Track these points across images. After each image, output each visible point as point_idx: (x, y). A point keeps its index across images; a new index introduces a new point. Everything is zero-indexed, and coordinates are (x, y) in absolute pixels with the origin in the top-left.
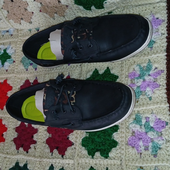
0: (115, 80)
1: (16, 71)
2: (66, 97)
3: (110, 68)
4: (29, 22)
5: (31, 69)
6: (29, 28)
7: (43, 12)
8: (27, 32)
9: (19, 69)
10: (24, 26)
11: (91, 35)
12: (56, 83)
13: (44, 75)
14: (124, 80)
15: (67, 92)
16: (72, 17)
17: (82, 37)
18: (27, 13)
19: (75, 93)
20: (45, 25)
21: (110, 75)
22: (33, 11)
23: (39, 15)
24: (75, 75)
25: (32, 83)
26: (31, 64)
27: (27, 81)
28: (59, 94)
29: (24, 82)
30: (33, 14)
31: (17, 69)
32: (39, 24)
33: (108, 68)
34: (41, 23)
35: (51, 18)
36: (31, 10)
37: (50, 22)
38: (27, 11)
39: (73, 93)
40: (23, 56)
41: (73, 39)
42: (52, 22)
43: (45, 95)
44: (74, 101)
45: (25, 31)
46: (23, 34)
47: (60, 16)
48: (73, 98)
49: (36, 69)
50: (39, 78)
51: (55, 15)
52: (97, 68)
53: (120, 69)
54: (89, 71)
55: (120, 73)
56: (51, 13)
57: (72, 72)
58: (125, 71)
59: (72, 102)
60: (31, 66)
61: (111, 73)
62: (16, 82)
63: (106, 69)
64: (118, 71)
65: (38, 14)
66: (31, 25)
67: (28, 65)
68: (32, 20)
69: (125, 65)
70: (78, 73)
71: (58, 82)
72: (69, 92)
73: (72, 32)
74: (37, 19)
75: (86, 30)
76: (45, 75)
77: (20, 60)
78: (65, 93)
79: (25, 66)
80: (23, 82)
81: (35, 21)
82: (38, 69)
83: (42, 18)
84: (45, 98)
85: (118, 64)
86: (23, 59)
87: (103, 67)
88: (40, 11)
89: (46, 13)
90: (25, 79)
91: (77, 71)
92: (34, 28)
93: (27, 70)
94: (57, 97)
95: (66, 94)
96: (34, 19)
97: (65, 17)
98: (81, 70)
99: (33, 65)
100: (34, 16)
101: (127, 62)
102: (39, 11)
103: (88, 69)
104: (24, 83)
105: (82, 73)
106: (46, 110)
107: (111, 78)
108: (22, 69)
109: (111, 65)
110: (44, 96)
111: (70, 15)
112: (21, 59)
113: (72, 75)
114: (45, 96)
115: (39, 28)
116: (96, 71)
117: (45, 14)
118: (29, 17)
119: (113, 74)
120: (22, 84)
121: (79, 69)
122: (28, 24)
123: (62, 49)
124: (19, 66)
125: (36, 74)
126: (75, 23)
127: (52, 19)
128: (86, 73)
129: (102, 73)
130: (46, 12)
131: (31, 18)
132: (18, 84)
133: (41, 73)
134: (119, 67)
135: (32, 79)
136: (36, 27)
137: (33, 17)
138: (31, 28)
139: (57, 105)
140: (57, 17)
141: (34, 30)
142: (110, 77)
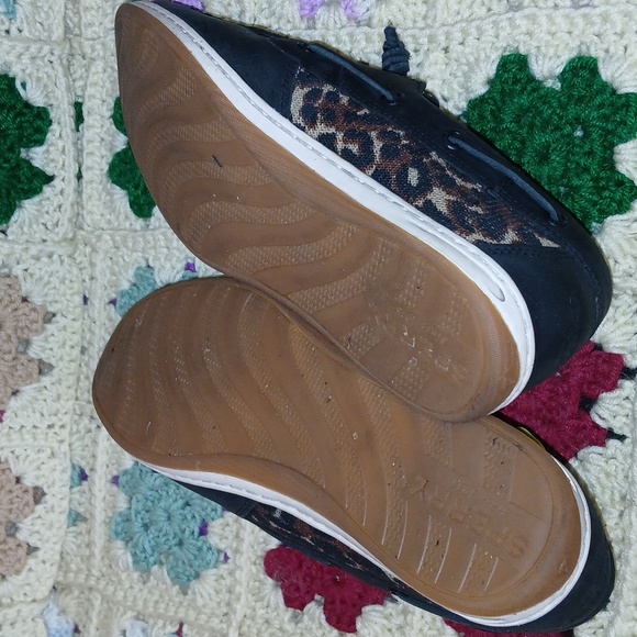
1: (217, 621)
4: (36, 501)
5: (222, 532)
6: (64, 519)
8: (76, 535)
10: (47, 534)
20: (66, 430)
23: (16, 433)
29: (270, 581)
32: (57, 454)
35: (38, 379)
37: (60, 396)
42: (59, 382)
45: (71, 543)
46: (82, 558)
47: (39, 331)
56: (16, 369)
62: (264, 629)
66: (50, 500)
67: (205, 548)
74: (32, 455)
79: (207, 565)
81: (38, 468)
83: (33, 426)
86: (178, 576)
89: (14, 391)
90: (262, 575)
92: (67, 491)
100: (10, 462)
104: (276, 586)
112: (175, 589)
115: (73, 467)
117: (18, 401)
120: (279, 596)
122: (40, 509)
124: (199, 601)
130: (9, 390)
131: (18, 480)
136: (67, 478)
137: (15, 466)
138: (65, 504)
140: (43, 349)
141: (77, 496)
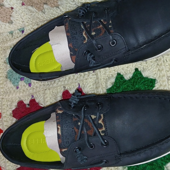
0: (153, 86)
1: (2, 91)
2: (91, 124)
3: (139, 70)
4: (9, 22)
5: (22, 85)
6: (9, 31)
7: (27, 4)
8: (7, 35)
9: (7, 88)
10: (3, 29)
11: (110, 26)
12: (70, 106)
13: (43, 92)
14: (167, 85)
15: (90, 116)
16: (70, 5)
17: (98, 31)
18: (4, 9)
19: (102, 117)
20: (31, 23)
21: (143, 80)
22: (13, 5)
23: (22, 10)
24: (89, 85)
25: (28, 105)
26: (22, 79)
27: (21, 103)
28: (79, 121)
29: (16, 104)
30: (13, 10)
31: (2, 88)
32: (24, 23)
33: (136, 70)
34: (26, 21)
35: (39, 11)
36: (9, 5)
37: (38, 18)
38: (3, 7)
39: (100, 118)
40: (8, 69)
41: (86, 37)
42: (42, 17)
43: (59, 127)
44: (104, 129)
45: (5, 34)
46: (3, 39)
47: (52, 6)
48: (101, 124)
49: (30, 85)
50: (36, 96)
51: (45, 6)
52: (119, 72)
53: (156, 68)
54: (109, 78)
55: (158, 75)
56: (38, 4)
57: (83, 82)
58: (166, 71)
59: (100, 131)
60: (22, 81)
61: (144, 76)
62: (5, 106)
63: (134, 71)
64: (154, 73)
65: (20, 9)
66: (11, 26)
67: (17, 81)
68: (12, 19)
69: (164, 61)
70: (92, 83)
71: (74, 104)
72: (93, 117)
73: (82, 27)
74: (19, 16)
75: (102, 20)
76: (45, 92)
77: (5, 76)
78: (88, 119)
79: (13, 83)
80: (14, 104)
81: (17, 20)
82: (32, 84)
83: (27, 14)
84: (60, 132)
85: (151, 62)
86: (9, 74)
87: (129, 69)
88: (23, 4)
89: (32, 6)
90: (17, 101)
91: (91, 80)
92: (16, 28)
93: (18, 88)
94: (78, 127)
95: (89, 121)
96: (15, 16)
97: (60, 7)
98: (97, 78)
99: (24, 80)
100: (14, 12)
101: (166, 58)
102: (21, 5)
103: (106, 76)
104: (16, 106)
105: (99, 82)
106: (63, 150)
107: (145, 84)
108: (10, 87)
109: (140, 66)
110: (58, 129)
111: (67, 4)
112: (6, 74)
113: (84, 86)
114: (60, 130)
115: (24, 28)
116: (120, 77)
117: (30, 8)
118: (7, 14)
119: (147, 78)
120: (14, 108)
121: (94, 76)
122: (8, 24)
123: (71, 55)
124: (5, 83)
125: (31, 91)
126: (83, 13)
127: (40, 13)
128: (105, 80)
129: (129, 78)
130: (31, 4)
131: (11, 16)
132: (8, 109)
133: (38, 89)
134: (155, 66)
135: (27, 98)
136: (20, 27)
137: (14, 14)
138: (13, 30)
139: (79, 139)
140: (48, 9)
141: (17, 32)
142: (143, 83)
